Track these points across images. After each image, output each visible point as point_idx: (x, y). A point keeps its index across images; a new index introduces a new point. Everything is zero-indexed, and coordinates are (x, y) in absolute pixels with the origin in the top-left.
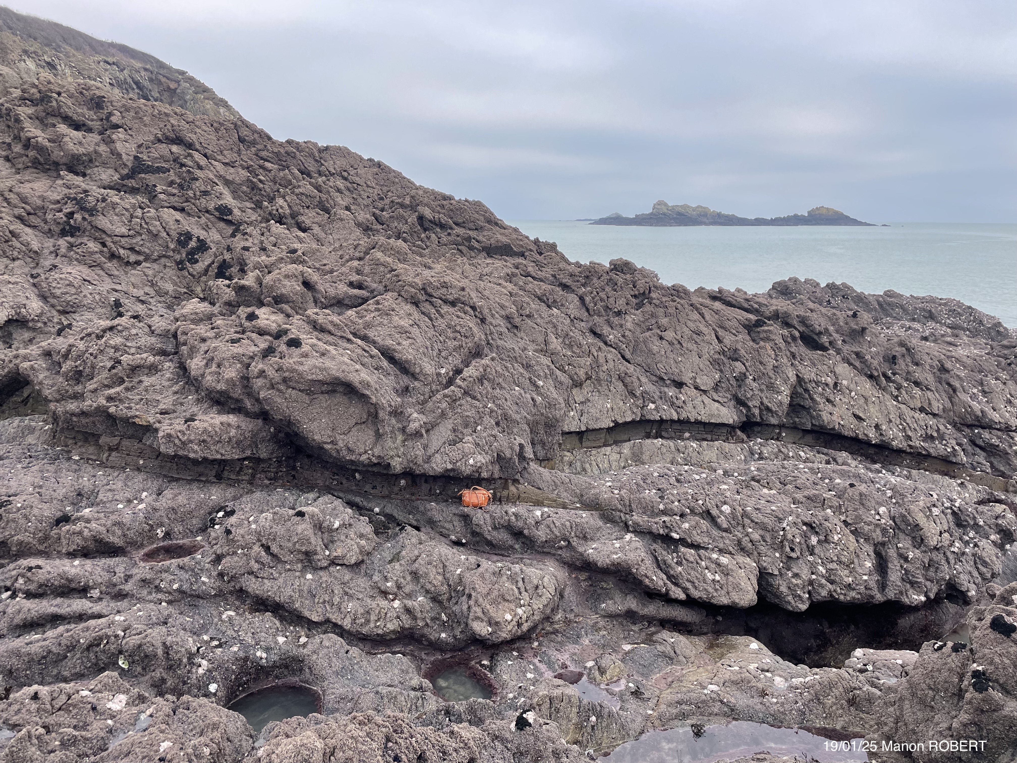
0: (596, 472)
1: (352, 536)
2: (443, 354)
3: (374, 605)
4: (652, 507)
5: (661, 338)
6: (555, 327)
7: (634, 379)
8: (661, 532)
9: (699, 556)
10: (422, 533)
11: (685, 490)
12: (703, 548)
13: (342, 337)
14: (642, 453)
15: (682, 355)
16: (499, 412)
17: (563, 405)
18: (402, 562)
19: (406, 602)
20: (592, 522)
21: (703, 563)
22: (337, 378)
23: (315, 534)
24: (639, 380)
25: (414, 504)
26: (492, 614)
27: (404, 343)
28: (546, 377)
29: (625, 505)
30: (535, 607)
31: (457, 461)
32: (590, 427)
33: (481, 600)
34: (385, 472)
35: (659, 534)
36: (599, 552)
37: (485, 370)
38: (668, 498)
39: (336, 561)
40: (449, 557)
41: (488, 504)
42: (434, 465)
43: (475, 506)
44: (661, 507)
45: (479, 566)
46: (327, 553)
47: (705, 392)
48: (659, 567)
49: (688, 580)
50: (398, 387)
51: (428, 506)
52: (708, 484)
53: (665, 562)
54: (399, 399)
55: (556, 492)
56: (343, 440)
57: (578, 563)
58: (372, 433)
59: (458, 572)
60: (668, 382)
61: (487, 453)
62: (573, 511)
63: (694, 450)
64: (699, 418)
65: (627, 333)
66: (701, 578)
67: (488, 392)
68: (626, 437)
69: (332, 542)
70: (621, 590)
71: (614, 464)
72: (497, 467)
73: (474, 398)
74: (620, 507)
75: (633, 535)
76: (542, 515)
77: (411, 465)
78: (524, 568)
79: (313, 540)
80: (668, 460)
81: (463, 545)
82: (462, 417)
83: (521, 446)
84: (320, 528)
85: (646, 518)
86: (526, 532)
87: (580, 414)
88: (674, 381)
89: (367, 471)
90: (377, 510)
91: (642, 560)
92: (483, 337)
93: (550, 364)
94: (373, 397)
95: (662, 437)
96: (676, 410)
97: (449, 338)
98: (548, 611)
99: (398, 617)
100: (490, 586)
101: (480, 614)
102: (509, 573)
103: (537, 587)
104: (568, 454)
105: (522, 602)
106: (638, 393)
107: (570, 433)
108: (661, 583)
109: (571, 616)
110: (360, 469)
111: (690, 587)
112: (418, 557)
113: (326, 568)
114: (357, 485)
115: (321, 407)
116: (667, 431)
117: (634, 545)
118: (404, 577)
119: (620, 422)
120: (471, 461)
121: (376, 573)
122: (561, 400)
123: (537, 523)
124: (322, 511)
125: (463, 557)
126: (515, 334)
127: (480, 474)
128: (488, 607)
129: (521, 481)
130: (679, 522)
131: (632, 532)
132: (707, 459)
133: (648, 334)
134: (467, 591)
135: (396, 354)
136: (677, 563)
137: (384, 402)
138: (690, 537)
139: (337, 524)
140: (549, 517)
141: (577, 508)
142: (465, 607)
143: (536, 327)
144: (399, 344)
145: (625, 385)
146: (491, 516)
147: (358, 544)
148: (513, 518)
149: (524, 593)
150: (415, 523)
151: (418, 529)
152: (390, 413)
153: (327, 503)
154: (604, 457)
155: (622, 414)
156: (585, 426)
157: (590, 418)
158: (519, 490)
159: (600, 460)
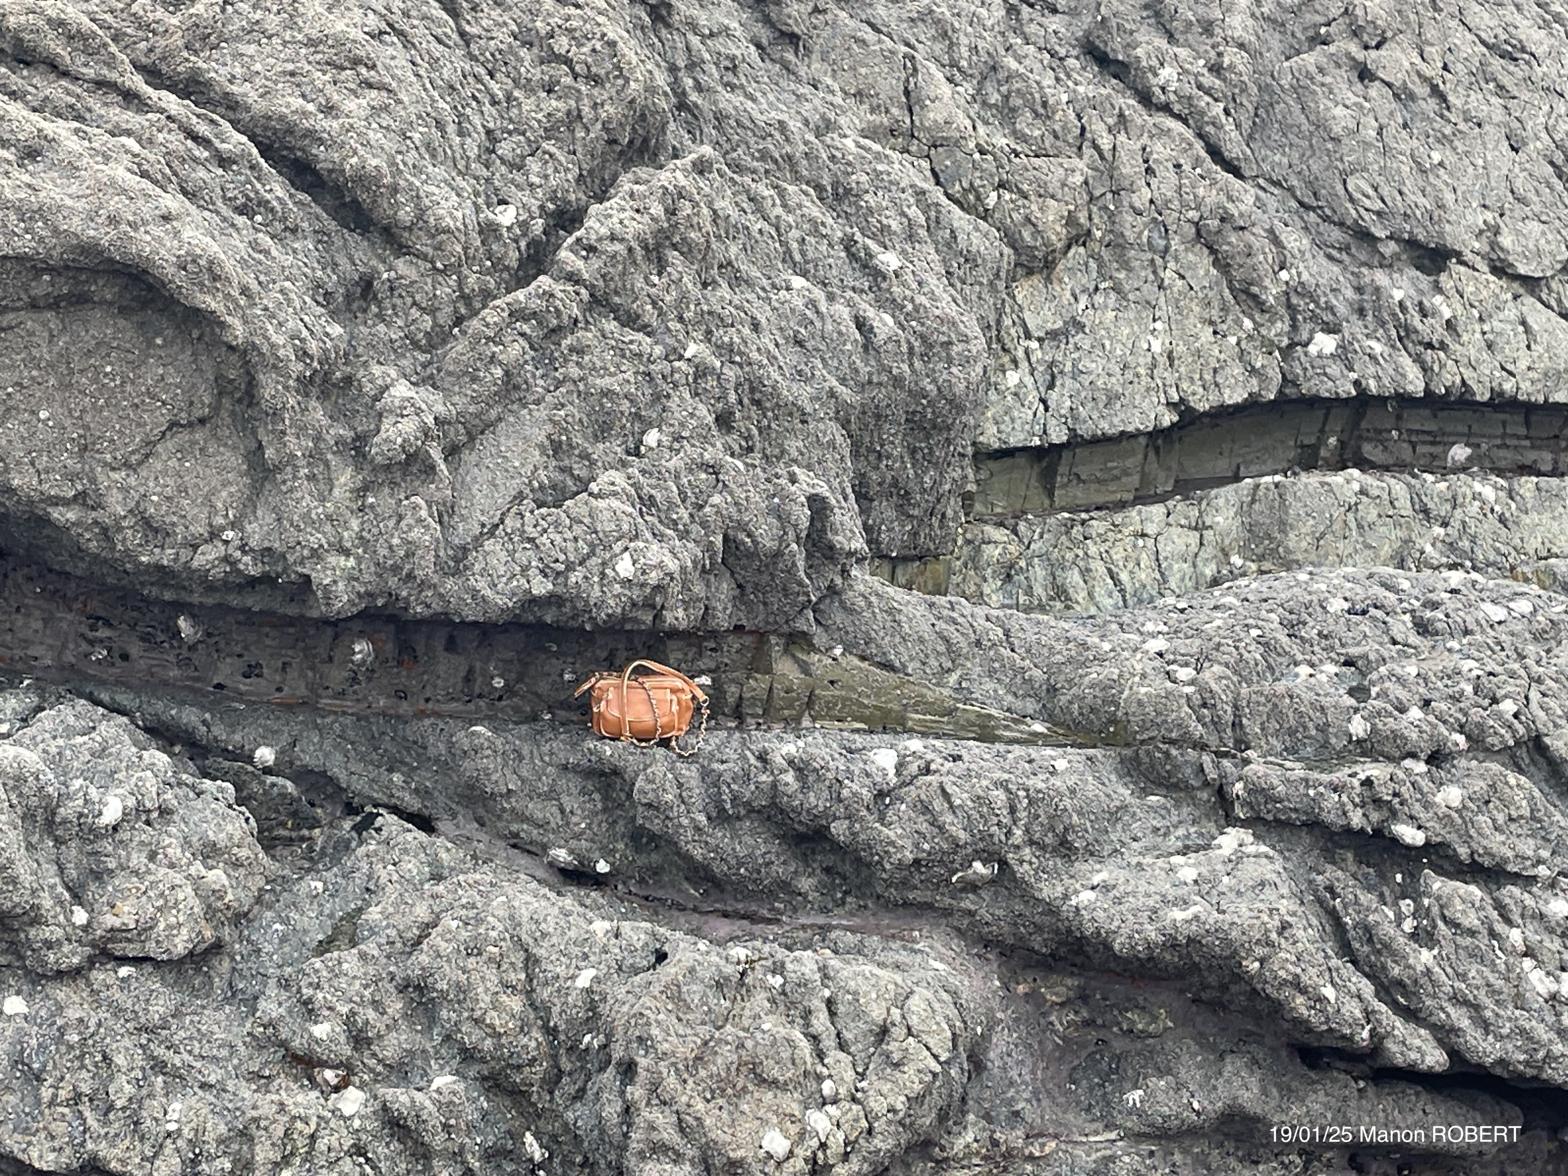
0: (1107, 602)
1: (175, 852)
2: (505, 148)
3: (266, 1105)
4: (1323, 729)
5: (1365, 74)
6: (945, 34)
7: (1258, 240)
8: (1356, 819)
9: (1500, 907)
10: (440, 841)
11: (1449, 662)
12: (1516, 878)
13: (101, 84)
14: (1283, 526)
15: (1443, 140)
16: (730, 373)
17: (979, 344)
18: (370, 948)
19: (387, 1092)
20: (1091, 787)
21: (1515, 936)
22: (90, 249)
23: (30, 847)
24: (1276, 240)
25: (411, 731)
26: (716, 1135)
27: (350, 105)
28: (911, 237)
29: (1216, 723)
30: (878, 1105)
31: (570, 567)
32: (1085, 430)
33: (671, 1081)
34: (292, 610)
35: (1348, 830)
36: (1118, 901)
37: (671, 212)
38: (1383, 694)
39: (118, 949)
40: (549, 927)
41: (693, 729)
42: (482, 585)
43: (643, 737)
44: (1358, 727)
45: (661, 957)
46: (80, 916)
47: (1531, 284)
48: (1346, 950)
49: (1457, 999)
50: (331, 281)
51: (461, 738)
52: (1538, 637)
53: (1368, 932)
54: (336, 330)
55: (953, 678)
56: (125, 490)
57: (1037, 942)
58: (234, 460)
59: (584, 979)
60: (1390, 249)
61: (684, 535)
62: (1018, 750)
63: (1486, 510)
64: (1508, 386)
65: (1232, 56)
66: (1508, 990)
67: (683, 299)
68: (1222, 466)
69: (98, 876)
70: (1201, 1039)
71: (1178, 571)
72: (725, 588)
73: (631, 321)
74: (1197, 730)
75: (1246, 835)
76: (900, 767)
77: (393, 582)
78: (834, 962)
79: (23, 869)
80: (1386, 550)
81: (598, 882)
82: (584, 396)
83: (818, 505)
84: (50, 824)
85: (1298, 771)
86: (839, 829)
87: (1043, 378)
88: (1412, 244)
89: (224, 609)
90: (265, 754)
91: (1284, 927)
92: (661, 79)
93: (929, 185)
94: (234, 321)
95: (1363, 464)
96: (1418, 359)
97: (529, 88)
98: (927, 1120)
99: (359, 1150)
100: (704, 1031)
101: (669, 1135)
102: (777, 981)
103: (883, 1033)
104: (999, 534)
105: (828, 1087)
106: (1271, 294)
107: (1006, 453)
108: (1353, 1009)
109: (1015, 1138)
110: (195, 599)
111: (1465, 1023)
112: (426, 928)
113: (76, 973)
114: (184, 663)
115: (33, 362)
116: (1382, 441)
117: (1251, 871)
118: (376, 1004)
119: (1202, 407)
120: (625, 567)
121: (272, 990)
122: (974, 329)
123: (881, 795)
124: (56, 761)
125: (601, 926)
126: (786, 67)
127: (658, 617)
128: (700, 1106)
129: (820, 638)
130: (1425, 784)
131: (1244, 824)
132: (1533, 544)
133: (1310, 59)
134: (618, 1052)
135: (319, 151)
136: (1414, 936)
137: (279, 339)
138: (1467, 839)
139: (111, 814)
140: (927, 771)
141: (1032, 739)
142: (611, 1111)
143: (870, 35)
144: (329, 110)
145: (1222, 264)
146: (705, 773)
147: (197, 882)
148: (789, 777)
149: (834, 1055)
150: (413, 804)
151: (425, 824)
152: (305, 384)
153: (70, 732)
154: (1140, 542)
155: (1208, 377)
156: (1064, 427)
157: (1083, 394)
158: (810, 675)
159: (1124, 554)
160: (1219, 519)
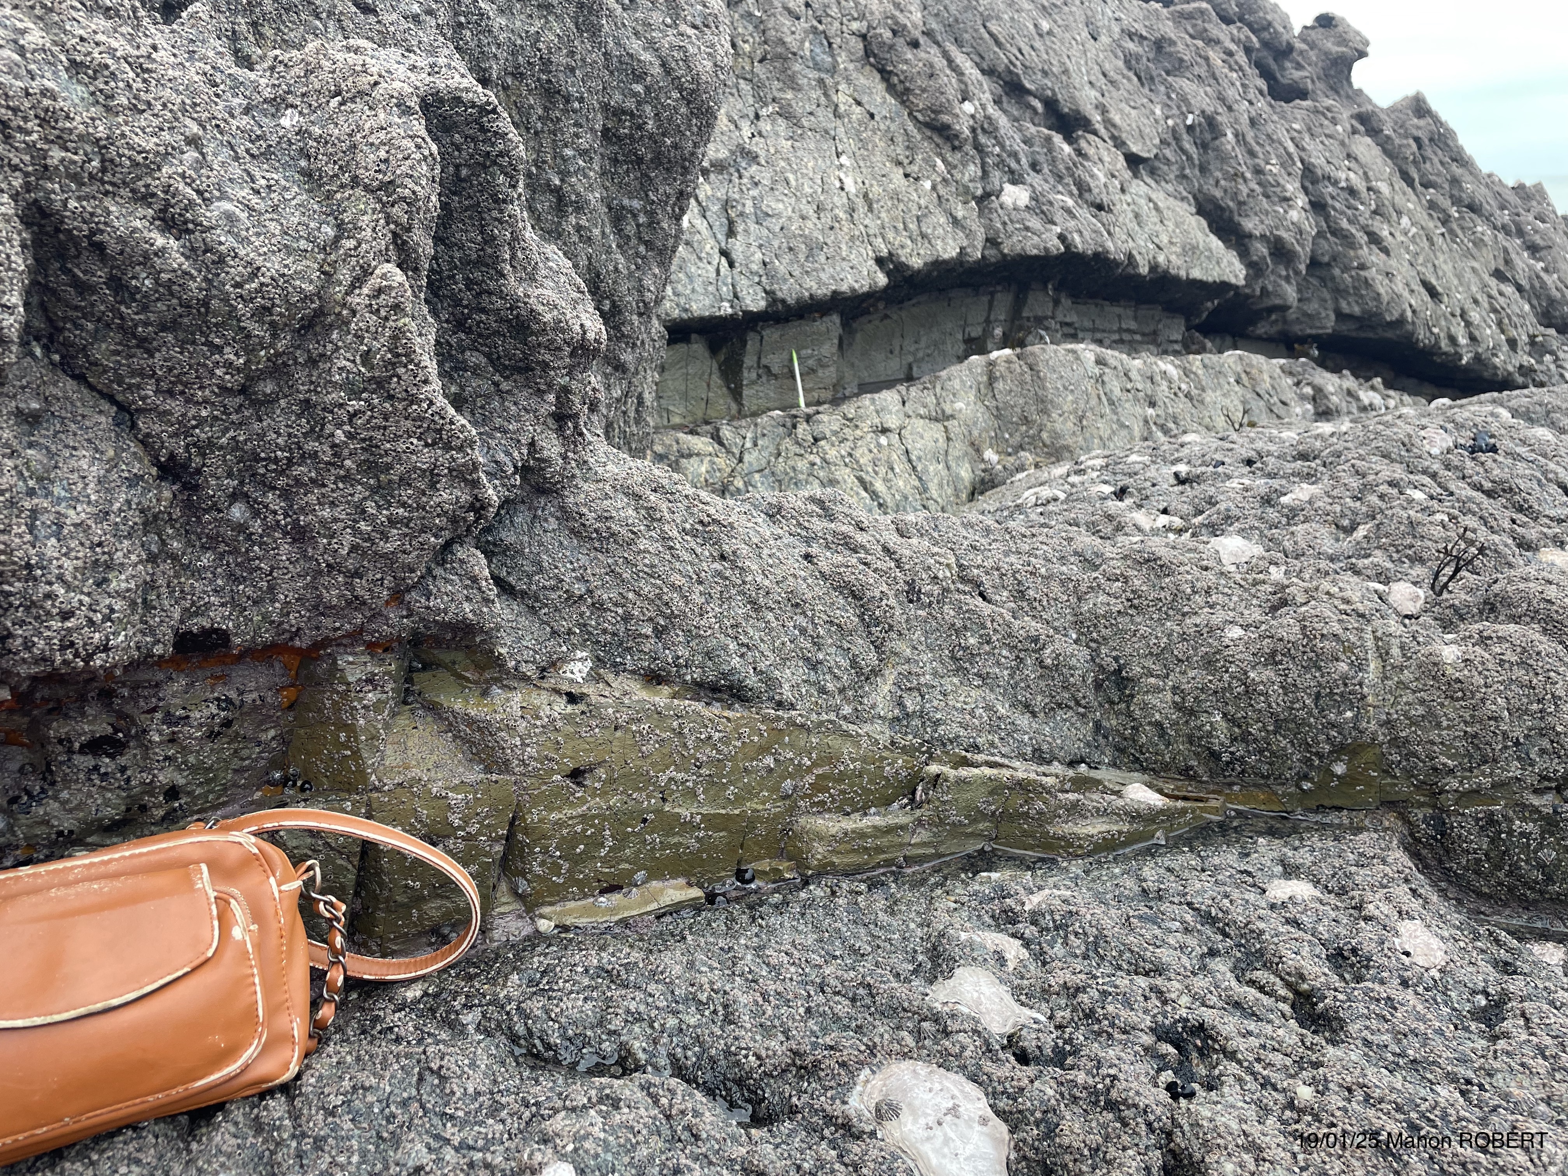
55: (884, 692)
60: (1038, 105)
64: (1161, 259)
87: (719, 223)
88: (1049, 105)
119: (914, 264)
129: (517, 637)
145: (898, 90)
154: (883, 440)
155: (913, 226)
156: (759, 289)
157: (776, 244)
158: (505, 767)
159: (870, 456)
160: (959, 405)
